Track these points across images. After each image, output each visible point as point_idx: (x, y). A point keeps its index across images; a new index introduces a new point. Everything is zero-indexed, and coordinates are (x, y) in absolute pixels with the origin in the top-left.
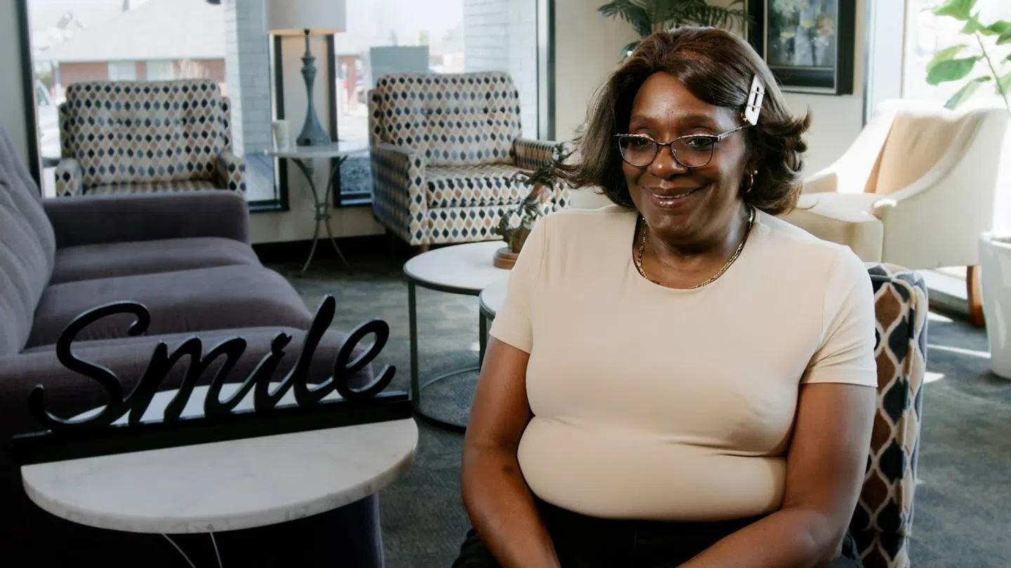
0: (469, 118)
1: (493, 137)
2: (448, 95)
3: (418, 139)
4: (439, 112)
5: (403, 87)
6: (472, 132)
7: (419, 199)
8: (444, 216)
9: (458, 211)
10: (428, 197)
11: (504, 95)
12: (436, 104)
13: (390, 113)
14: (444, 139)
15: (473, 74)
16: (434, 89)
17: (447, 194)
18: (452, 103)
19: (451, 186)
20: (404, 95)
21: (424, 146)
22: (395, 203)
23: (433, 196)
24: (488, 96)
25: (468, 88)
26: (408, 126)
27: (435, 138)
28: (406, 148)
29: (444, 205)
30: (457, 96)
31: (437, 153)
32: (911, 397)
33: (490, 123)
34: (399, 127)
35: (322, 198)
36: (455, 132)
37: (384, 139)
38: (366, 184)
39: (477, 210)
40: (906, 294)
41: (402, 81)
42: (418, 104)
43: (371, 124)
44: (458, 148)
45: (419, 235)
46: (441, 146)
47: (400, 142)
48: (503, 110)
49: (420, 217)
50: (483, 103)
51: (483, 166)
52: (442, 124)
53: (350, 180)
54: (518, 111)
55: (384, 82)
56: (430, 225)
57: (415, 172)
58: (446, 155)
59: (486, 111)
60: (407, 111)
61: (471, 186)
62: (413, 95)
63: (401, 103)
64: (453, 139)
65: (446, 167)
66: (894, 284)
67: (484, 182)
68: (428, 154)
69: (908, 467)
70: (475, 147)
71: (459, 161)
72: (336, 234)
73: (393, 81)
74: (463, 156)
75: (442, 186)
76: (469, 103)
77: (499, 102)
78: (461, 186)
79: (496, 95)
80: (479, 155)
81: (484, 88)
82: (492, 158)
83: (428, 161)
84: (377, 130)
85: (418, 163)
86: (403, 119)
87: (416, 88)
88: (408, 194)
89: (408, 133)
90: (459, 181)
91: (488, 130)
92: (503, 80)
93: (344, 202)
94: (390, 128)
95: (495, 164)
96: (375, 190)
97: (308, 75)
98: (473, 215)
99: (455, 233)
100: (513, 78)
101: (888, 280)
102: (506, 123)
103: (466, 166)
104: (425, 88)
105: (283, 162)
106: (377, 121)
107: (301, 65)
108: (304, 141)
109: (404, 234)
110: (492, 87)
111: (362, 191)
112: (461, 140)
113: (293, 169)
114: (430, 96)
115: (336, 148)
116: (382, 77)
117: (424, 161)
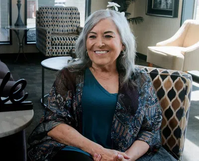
0: (65, 20)
1: (72, 26)
2: (59, 13)
3: (50, 25)
4: (56, 18)
5: (46, 10)
6: (66, 24)
7: (49, 43)
8: (56, 48)
9: (60, 47)
10: (51, 42)
11: (75, 14)
12: (55, 15)
13: (42, 17)
14: (57, 26)
15: (66, 7)
16: (55, 11)
17: (57, 42)
18: (60, 15)
19: (58, 40)
20: (46, 13)
21: (51, 27)
22: (42, 44)
23: (53, 42)
24: (71, 14)
25: (65, 11)
26: (47, 21)
27: (55, 25)
28: (46, 28)
29: (56, 45)
30: (61, 13)
31: (55, 30)
32: (185, 113)
33: (71, 22)
34: (44, 22)
35: (21, 42)
36: (61, 24)
37: (40, 25)
38: (35, 38)
39: (65, 47)
40: (185, 81)
41: (46, 8)
42: (50, 15)
43: (36, 20)
44: (61, 28)
45: (48, 53)
46: (56, 28)
47: (45, 26)
48: (75, 18)
49: (49, 48)
50: (69, 16)
51: (68, 34)
52: (57, 21)
53: (30, 37)
54: (79, 18)
55: (41, 9)
56: (52, 50)
57: (48, 35)
58: (58, 30)
59: (70, 18)
60: (47, 17)
61: (64, 40)
62: (49, 13)
63: (45, 15)
64: (60, 26)
65: (57, 34)
66: (181, 78)
67: (68, 39)
68: (52, 30)
69: (183, 135)
70: (66, 29)
71: (61, 32)
72: (25, 52)
73: (43, 8)
74: (63, 31)
75: (56, 39)
76: (65, 16)
77: (74, 16)
78: (61, 40)
79: (73, 14)
80: (67, 31)
81: (70, 12)
82: (71, 32)
83: (52, 32)
84: (38, 23)
85: (49, 32)
86: (46, 19)
87: (50, 11)
88: (46, 41)
89: (47, 24)
90: (61, 38)
91: (70, 24)
92: (75, 9)
93: (28, 43)
94: (42, 22)
95: (72, 34)
96: (37, 40)
97: (19, 6)
98: (64, 48)
99: (59, 53)
100: (78, 9)
101: (180, 76)
102: (76, 22)
103: (63, 34)
104: (52, 11)
105: (11, 31)
106: (38, 20)
107: (17, 3)
108: (17, 25)
109: (44, 53)
110: (72, 11)
111: (34, 40)
112: (62, 26)
113: (13, 33)
114: (54, 13)
115: (26, 27)
116: (40, 7)
117: (51, 32)
